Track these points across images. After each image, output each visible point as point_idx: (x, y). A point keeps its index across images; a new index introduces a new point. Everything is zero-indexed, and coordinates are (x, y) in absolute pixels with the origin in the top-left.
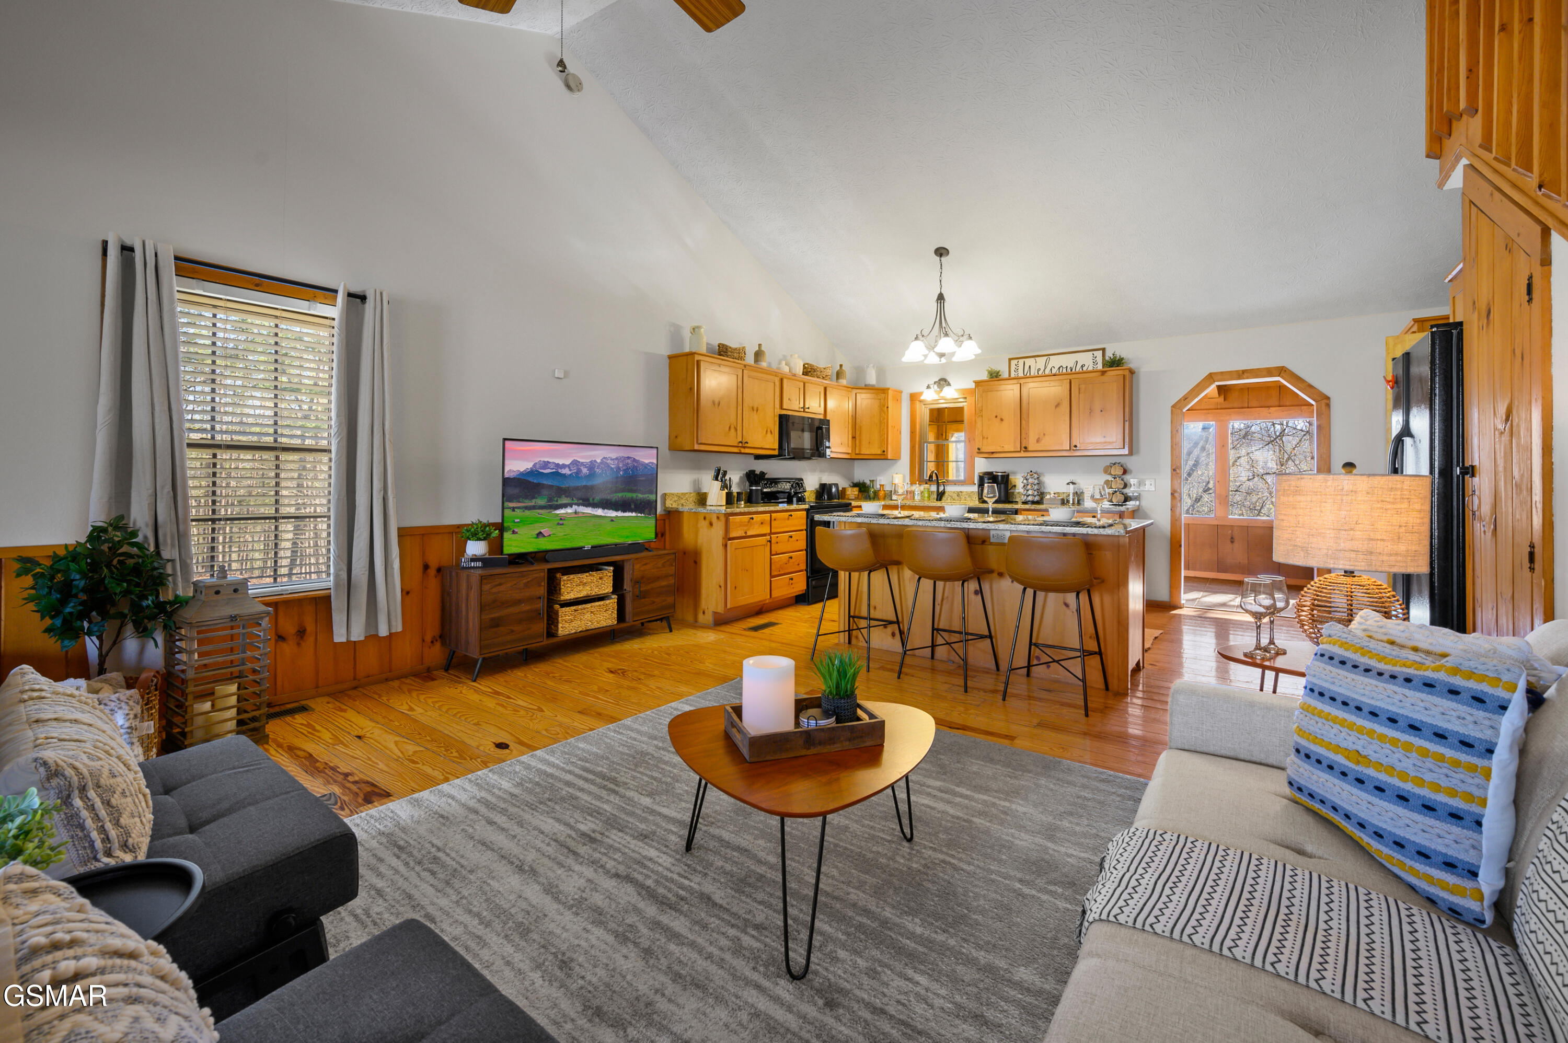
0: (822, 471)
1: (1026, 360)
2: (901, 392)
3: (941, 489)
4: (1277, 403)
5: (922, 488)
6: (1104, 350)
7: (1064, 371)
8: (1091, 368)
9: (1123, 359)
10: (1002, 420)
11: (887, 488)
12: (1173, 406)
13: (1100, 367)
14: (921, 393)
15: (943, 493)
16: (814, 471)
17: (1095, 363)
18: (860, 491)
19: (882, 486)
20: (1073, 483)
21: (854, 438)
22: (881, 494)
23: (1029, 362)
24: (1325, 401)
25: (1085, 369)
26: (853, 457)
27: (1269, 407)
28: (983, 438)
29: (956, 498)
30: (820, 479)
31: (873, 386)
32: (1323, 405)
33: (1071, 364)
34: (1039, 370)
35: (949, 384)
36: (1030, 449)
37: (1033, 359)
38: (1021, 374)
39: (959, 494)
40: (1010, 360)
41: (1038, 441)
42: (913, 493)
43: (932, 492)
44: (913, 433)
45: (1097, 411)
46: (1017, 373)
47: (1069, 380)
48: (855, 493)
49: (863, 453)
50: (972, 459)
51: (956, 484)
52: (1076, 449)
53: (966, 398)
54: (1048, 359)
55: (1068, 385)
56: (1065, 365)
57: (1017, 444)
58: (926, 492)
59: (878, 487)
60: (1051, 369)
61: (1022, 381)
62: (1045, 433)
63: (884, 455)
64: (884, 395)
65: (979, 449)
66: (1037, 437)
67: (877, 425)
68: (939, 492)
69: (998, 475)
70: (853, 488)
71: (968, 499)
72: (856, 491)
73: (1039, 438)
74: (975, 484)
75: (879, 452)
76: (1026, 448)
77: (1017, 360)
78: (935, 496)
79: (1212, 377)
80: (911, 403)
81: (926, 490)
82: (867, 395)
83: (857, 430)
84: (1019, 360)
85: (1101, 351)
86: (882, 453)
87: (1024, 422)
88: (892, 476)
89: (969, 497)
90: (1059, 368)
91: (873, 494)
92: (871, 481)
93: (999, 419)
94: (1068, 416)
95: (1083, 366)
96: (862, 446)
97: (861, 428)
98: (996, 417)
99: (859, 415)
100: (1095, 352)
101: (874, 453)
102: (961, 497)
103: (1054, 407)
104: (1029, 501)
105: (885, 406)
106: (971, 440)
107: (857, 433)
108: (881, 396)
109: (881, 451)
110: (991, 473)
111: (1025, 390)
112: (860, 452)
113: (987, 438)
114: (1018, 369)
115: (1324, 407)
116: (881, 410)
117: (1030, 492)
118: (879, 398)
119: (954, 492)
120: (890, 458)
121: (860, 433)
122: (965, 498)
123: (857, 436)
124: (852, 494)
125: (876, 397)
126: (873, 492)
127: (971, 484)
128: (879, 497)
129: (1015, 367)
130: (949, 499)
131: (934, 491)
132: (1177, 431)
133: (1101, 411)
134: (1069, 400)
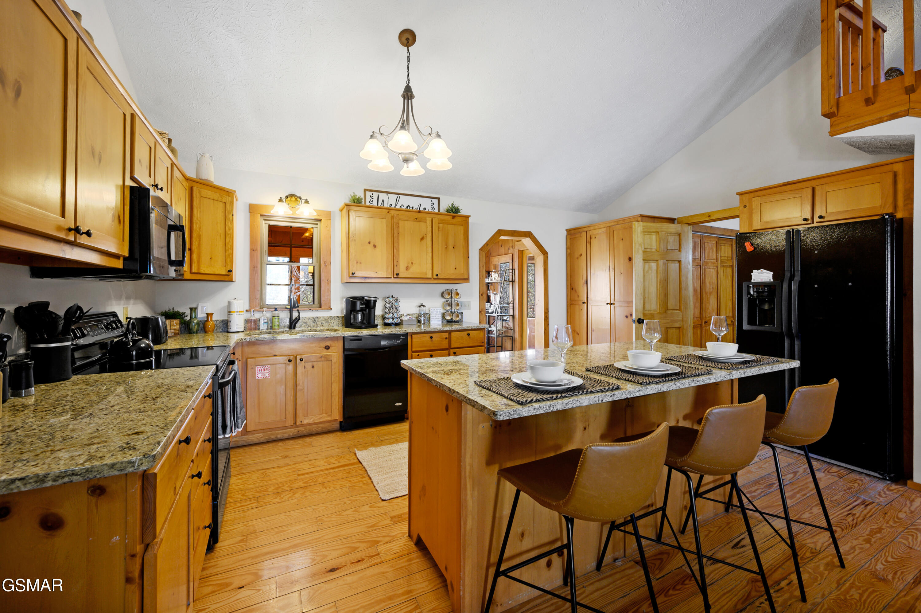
0: (128, 298)
1: (380, 194)
6: (439, 199)
8: (431, 211)
10: (375, 246)
11: (218, 317)
12: (481, 250)
15: (298, 319)
16: (119, 298)
17: (433, 208)
19: (209, 315)
20: (423, 306)
21: (190, 249)
22: (211, 324)
23: (382, 196)
25: (428, 210)
28: (357, 263)
29: (312, 324)
30: (126, 310)
31: (212, 182)
33: (416, 206)
34: (391, 205)
36: (400, 276)
37: (385, 195)
39: (315, 320)
40: (366, 190)
41: (407, 268)
42: (256, 322)
44: (253, 250)
45: (451, 247)
46: (372, 204)
47: (431, 218)
48: (175, 328)
49: (203, 272)
50: (328, 284)
51: (310, 310)
52: (436, 277)
53: (320, 220)
54: (398, 197)
55: (431, 222)
56: (411, 207)
57: (390, 271)
58: (276, 320)
59: (201, 315)
60: (401, 207)
61: (393, 212)
62: (412, 263)
63: (229, 275)
64: (230, 198)
65: (353, 274)
66: (406, 266)
67: (222, 235)
68: (293, 319)
69: (371, 300)
70: (172, 320)
71: (325, 324)
72: (177, 324)
73: (408, 266)
74: (331, 309)
75: (224, 272)
76: (398, 274)
77: (372, 193)
78: (287, 322)
79: (500, 232)
80: (250, 216)
81: (276, 317)
82: (207, 192)
83: (194, 240)
84: (374, 193)
85: (437, 200)
86: (227, 274)
87: (395, 251)
88: (229, 303)
89: (326, 322)
90: (407, 207)
91: (196, 326)
92: (191, 309)
93: (372, 244)
94: (431, 249)
95: (424, 209)
96: (199, 262)
97: (199, 236)
98: (369, 243)
99: (197, 219)
100: (433, 200)
101: (217, 273)
102: (318, 322)
103: (419, 240)
104: (393, 324)
105: (231, 213)
106: (327, 264)
107: (194, 243)
108: (227, 199)
109: (226, 270)
110: (363, 298)
111: (395, 220)
112: (194, 270)
113: (361, 263)
114: (372, 201)
115: (546, 258)
116: (226, 217)
117: (396, 315)
118: (224, 201)
119: (309, 318)
120: (233, 280)
121: (199, 244)
122: (322, 323)
123: (195, 248)
124: (171, 329)
125: (220, 198)
126: (197, 324)
127: (328, 309)
128: (207, 330)
129: (370, 198)
130: (303, 325)
131: (284, 319)
132: (483, 267)
133: (454, 248)
134: (431, 235)
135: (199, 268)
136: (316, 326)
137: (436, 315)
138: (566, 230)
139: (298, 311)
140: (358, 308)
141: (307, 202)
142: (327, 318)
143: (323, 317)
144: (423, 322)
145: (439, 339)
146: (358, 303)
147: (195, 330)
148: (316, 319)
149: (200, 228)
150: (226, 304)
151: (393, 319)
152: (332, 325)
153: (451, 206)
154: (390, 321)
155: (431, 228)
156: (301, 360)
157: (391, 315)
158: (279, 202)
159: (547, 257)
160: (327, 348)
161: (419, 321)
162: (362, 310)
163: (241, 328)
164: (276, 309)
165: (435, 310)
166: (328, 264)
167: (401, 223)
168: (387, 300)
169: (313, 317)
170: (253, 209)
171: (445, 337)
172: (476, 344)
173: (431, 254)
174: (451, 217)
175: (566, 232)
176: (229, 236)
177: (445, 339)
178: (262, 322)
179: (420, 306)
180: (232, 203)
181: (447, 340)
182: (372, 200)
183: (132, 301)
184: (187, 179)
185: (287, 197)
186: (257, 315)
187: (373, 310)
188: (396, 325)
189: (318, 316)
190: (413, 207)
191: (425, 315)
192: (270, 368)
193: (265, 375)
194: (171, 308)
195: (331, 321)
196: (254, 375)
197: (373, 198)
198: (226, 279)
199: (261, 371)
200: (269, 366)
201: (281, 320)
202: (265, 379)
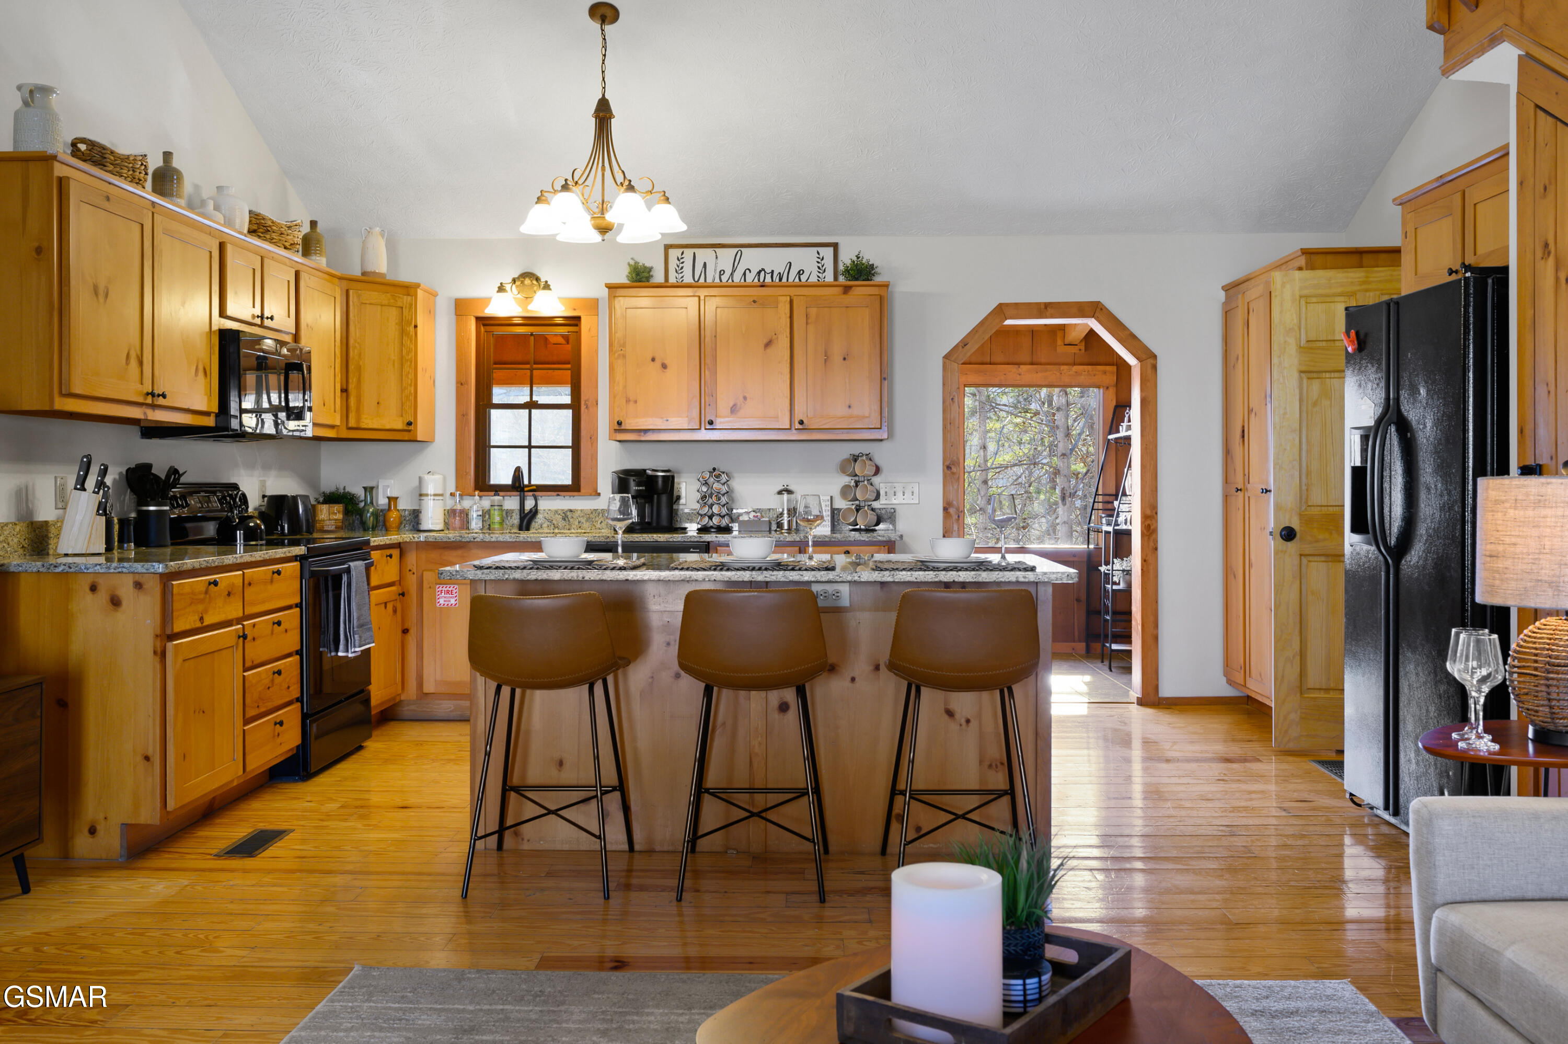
0: (266, 467)
1: (699, 252)
2: (435, 295)
3: (529, 504)
4: (1028, 359)
5: (486, 503)
6: (835, 246)
7: (768, 279)
8: (813, 279)
9: (872, 266)
10: (664, 366)
11: (404, 504)
12: (946, 357)
13: (829, 277)
14: (486, 301)
15: (534, 512)
16: (251, 466)
17: (821, 269)
18: (347, 512)
19: (392, 500)
20: (789, 492)
21: (345, 391)
22: (393, 516)
23: (704, 255)
24: (1151, 361)
25: (804, 278)
26: (345, 434)
27: (1019, 364)
28: (628, 401)
29: (561, 523)
30: (263, 484)
31: (382, 275)
32: (1149, 367)
33: (779, 268)
34: (722, 273)
35: (547, 287)
36: (718, 425)
37: (710, 251)
38: (688, 279)
39: (566, 515)
40: (668, 248)
41: (734, 410)
42: (464, 514)
43: (509, 513)
44: (462, 384)
46: (681, 275)
48: (335, 517)
49: (365, 426)
50: (592, 444)
51: (558, 495)
52: (801, 427)
53: (579, 319)
54: (740, 254)
55: (788, 306)
56: (769, 271)
57: (694, 413)
58: (496, 513)
59: (382, 501)
60: (744, 274)
61: (702, 293)
62: (745, 398)
63: (409, 431)
64: (409, 298)
65: (620, 424)
66: (731, 404)
67: (396, 364)
68: (526, 512)
69: (657, 476)
70: (331, 505)
71: (586, 525)
72: (339, 512)
73: (735, 405)
74: (599, 494)
75: (399, 425)
76: (711, 423)
77: (681, 250)
78: (516, 520)
79: (1002, 310)
80: (456, 323)
81: (496, 508)
82: (372, 295)
83: (351, 375)
84: (686, 250)
85: (831, 249)
86: (406, 428)
87: (707, 373)
88: (420, 479)
89: (587, 521)
90: (759, 273)
91: (372, 518)
92: (365, 488)
93: (658, 363)
94: (788, 365)
95: (801, 273)
96: (358, 410)
97: (359, 368)
98: (653, 360)
99: (355, 341)
100: (820, 249)
101: (388, 427)
102: (571, 520)
103: (763, 346)
104: (712, 527)
105: (411, 323)
106: (589, 404)
107: (350, 381)
108: (405, 300)
109: (403, 422)
110: (645, 470)
111: (708, 310)
112: (352, 423)
113: (636, 402)
114: (682, 268)
115: (1149, 371)
116: (403, 332)
118: (399, 304)
119: (556, 512)
120: (418, 439)
121: (359, 381)
122: (579, 522)
123: (352, 387)
124: (330, 520)
125: (392, 301)
126: (372, 513)
127: (591, 495)
128: (388, 524)
129: (678, 262)
130: (545, 525)
131: (512, 511)
132: (952, 399)
133: (844, 359)
134: (789, 335)
135: (358, 419)
136: (567, 527)
138: (1223, 288)
139: (535, 497)
142: (589, 512)
143: (581, 510)
144: (786, 527)
146: (632, 482)
147: (370, 525)
148: (568, 514)
149: (360, 355)
150: (417, 483)
151: (710, 516)
152: (598, 526)
153: (855, 259)
155: (788, 320)
158: (498, 292)
159: (1155, 367)
161: (780, 525)
163: (437, 524)
164: (496, 491)
166: (592, 404)
169: (563, 511)
170: (461, 307)
173: (788, 376)
174: (838, 290)
175: (1222, 294)
176: (408, 363)
178: (474, 515)
179: (780, 493)
180: (413, 306)
182: (681, 265)
183: (273, 473)
184: (342, 280)
185: (514, 280)
186: (464, 505)
187: (663, 497)
189: (572, 508)
190: (773, 272)
192: (457, 590)
193: (450, 601)
194: (342, 488)
195: (597, 519)
196: (434, 600)
197: (683, 263)
198: (406, 438)
199: (443, 594)
200: (456, 586)
201: (507, 513)
202: (449, 608)
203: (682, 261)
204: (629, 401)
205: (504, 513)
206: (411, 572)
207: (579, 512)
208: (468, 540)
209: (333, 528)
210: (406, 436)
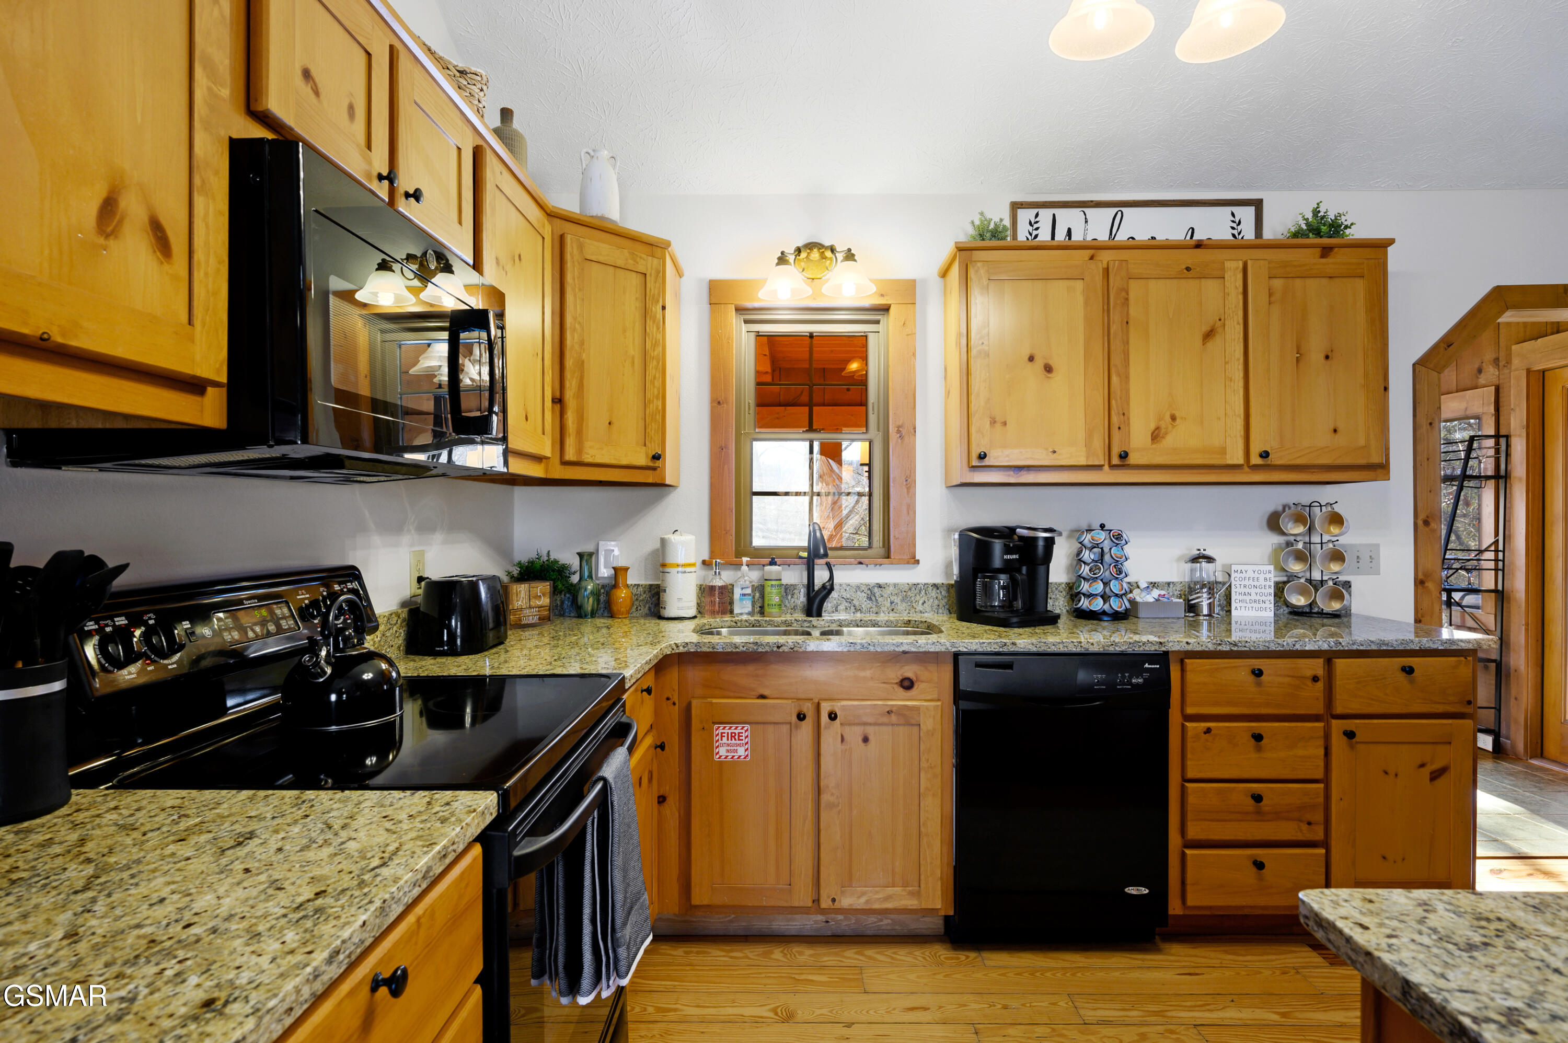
0: (425, 528)
1: (1059, 212)
2: (687, 266)
3: (822, 576)
5: (757, 573)
6: (1258, 204)
10: (1048, 369)
11: (637, 578)
15: (828, 589)
16: (393, 528)
19: (619, 572)
20: (1203, 558)
21: (559, 401)
22: (622, 597)
23: (1068, 219)
26: (559, 472)
28: (993, 422)
29: (866, 604)
30: (420, 558)
34: (1096, 238)
35: (847, 259)
36: (1133, 459)
37: (1077, 212)
39: (873, 592)
40: (1016, 206)
41: (1156, 436)
42: (726, 592)
43: (788, 590)
44: (719, 403)
45: (1315, 356)
46: (1035, 240)
47: (1241, 264)
48: (539, 603)
49: (590, 460)
50: (908, 489)
51: (861, 563)
52: (1259, 463)
53: (885, 309)
54: (1119, 214)
55: (1240, 276)
56: (1161, 241)
57: (1099, 444)
58: (774, 590)
59: (603, 572)
61: (1106, 257)
62: (1173, 418)
63: (654, 469)
64: (655, 261)
65: (982, 457)
66: (1153, 426)
67: (636, 361)
68: (816, 588)
69: (1035, 539)
70: (534, 584)
71: (901, 607)
72: (544, 595)
73: (1158, 428)
74: (918, 562)
75: (642, 459)
76: (1124, 456)
77: (1035, 211)
78: (801, 598)
79: (1501, 296)
80: (712, 312)
81: (773, 582)
82: (599, 248)
83: (568, 375)
84: (1042, 212)
85: (1251, 210)
86: (651, 464)
87: (1115, 379)
88: (662, 542)
89: (903, 600)
90: (1148, 243)
91: (591, 600)
92: (581, 555)
93: (1039, 363)
94: (1241, 367)
95: (1209, 238)
96: (579, 432)
97: (581, 365)
98: (1031, 359)
99: (575, 319)
100: (1236, 210)
101: (624, 462)
102: (880, 600)
103: (1198, 338)
104: (1104, 613)
105: (658, 301)
106: (904, 432)
107: (567, 384)
108: (647, 264)
109: (645, 455)
110: (1012, 530)
111: (1115, 282)
112: (570, 455)
113: (1005, 424)
114: (1036, 236)
116: (645, 313)
117: (1115, 586)
118: (641, 269)
119: (858, 588)
120: (667, 482)
121: (581, 386)
122: (891, 603)
123: (569, 395)
124: (530, 607)
125: (631, 262)
126: (592, 593)
127: (908, 563)
128: (615, 609)
129: (1031, 229)
130: (841, 607)
131: (794, 587)
132: (1431, 424)
133: (1327, 357)
134: (1241, 321)
135: (580, 451)
136: (874, 609)
137: (1253, 591)
139: (829, 567)
140: (997, 563)
141: (850, 256)
142: (907, 588)
143: (895, 585)
144: (1205, 611)
145: (1287, 680)
146: (998, 546)
147: (590, 609)
148: (876, 590)
149: (582, 343)
150: (658, 545)
151: (1105, 597)
153: (1309, 216)
154: (1098, 605)
155: (1241, 297)
156: (833, 716)
157: (1099, 587)
158: (778, 264)
160: (906, 683)
161: (1192, 608)
162: (1008, 568)
163: (689, 608)
164: (773, 559)
165: (1250, 574)
166: (908, 431)
167: (1135, 289)
168: (1087, 539)
169: (867, 585)
170: (717, 294)
171: (1309, 673)
172: (1440, 709)
173: (1241, 384)
174: (1318, 251)
176: (655, 363)
177: (1309, 683)
178: (738, 594)
179: (1195, 560)
180: (661, 274)
181: (1320, 685)
182: (1035, 233)
183: (438, 537)
184: (552, 215)
185: (799, 250)
186: (725, 577)
187: (1042, 569)
188: (1118, 617)
189: (882, 581)
190: (1167, 242)
191: (1211, 587)
192: (748, 733)
193: (736, 751)
194: (544, 553)
195: (918, 598)
196: (709, 747)
197: (1037, 229)
198: (650, 480)
199: (725, 739)
200: (747, 726)
201: (786, 589)
202: (735, 764)
203: (1036, 226)
204: (995, 422)
205: (783, 589)
206: (670, 702)
207: (891, 588)
208: (767, 649)
209: (535, 620)
210: (650, 478)
